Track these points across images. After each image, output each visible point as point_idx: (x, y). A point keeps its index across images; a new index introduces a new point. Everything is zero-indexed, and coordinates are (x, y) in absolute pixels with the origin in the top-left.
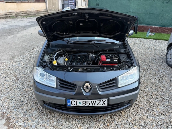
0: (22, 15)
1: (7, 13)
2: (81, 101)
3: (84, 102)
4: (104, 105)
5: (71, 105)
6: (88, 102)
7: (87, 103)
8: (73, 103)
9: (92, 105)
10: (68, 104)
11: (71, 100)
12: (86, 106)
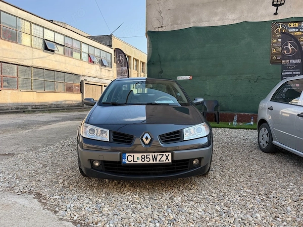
0: (43, 110)
1: (20, 107)
2: (139, 155)
3: (143, 157)
4: (167, 161)
5: (128, 162)
6: (148, 156)
7: (147, 158)
8: (130, 158)
9: (153, 161)
10: (124, 161)
11: (127, 154)
12: (146, 162)
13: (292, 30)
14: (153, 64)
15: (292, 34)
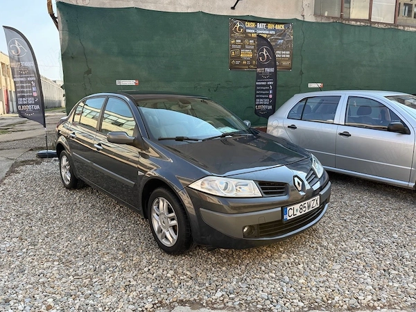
4: (317, 206)
5: (288, 218)
9: (308, 209)
10: (285, 217)
11: (288, 208)
12: (303, 213)
13: (249, 31)
14: (73, 58)
15: (250, 35)
